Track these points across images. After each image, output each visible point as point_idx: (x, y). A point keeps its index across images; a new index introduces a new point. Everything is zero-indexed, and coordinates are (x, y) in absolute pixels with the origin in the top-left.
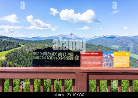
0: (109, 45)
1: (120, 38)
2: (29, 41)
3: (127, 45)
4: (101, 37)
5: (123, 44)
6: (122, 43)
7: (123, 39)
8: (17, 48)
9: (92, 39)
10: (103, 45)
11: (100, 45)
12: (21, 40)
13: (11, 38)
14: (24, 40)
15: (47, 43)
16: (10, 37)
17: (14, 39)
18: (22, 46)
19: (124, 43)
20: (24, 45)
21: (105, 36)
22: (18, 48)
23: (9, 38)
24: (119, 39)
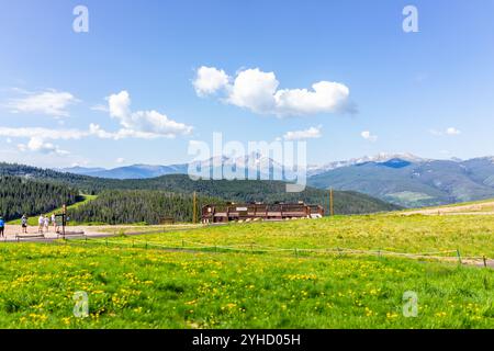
0: (387, 192)
1: (423, 167)
2: (108, 180)
3: (447, 191)
4: (359, 165)
5: (436, 187)
6: (430, 183)
7: (434, 171)
8: (73, 206)
9: (327, 169)
10: (364, 193)
11: (353, 193)
12: (80, 178)
13: (49, 173)
14: (92, 178)
15: (169, 189)
16: (44, 168)
17: (57, 175)
18: (89, 198)
19: (438, 184)
20: (93, 194)
21: (371, 158)
22: (76, 206)
23: (40, 170)
24: (418, 170)
